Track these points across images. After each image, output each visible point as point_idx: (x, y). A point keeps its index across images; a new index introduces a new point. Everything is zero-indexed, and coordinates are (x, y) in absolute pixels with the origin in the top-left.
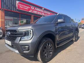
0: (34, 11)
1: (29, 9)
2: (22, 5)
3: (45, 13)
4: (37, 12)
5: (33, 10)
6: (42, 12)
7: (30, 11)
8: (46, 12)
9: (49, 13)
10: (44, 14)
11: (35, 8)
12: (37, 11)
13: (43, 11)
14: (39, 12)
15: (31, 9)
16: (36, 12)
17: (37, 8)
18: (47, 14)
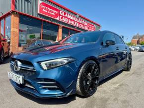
2: (47, 8)
3: (79, 23)
6: (75, 22)
7: (58, 19)
10: (79, 25)
11: (65, 14)
13: (77, 20)
16: (67, 20)
17: (68, 14)
18: (84, 25)
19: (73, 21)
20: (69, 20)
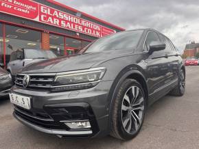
0: (50, 18)
1: (34, 14)
3: (84, 27)
4: (60, 23)
5: (48, 16)
6: (74, 24)
7: (37, 19)
8: (88, 24)
9: (97, 27)
10: (83, 29)
11: (52, 12)
12: (60, 20)
13: (78, 21)
14: (67, 22)
15: (41, 13)
16: (56, 22)
17: (58, 12)
18: (92, 30)
19: (71, 22)
20: (62, 22)
